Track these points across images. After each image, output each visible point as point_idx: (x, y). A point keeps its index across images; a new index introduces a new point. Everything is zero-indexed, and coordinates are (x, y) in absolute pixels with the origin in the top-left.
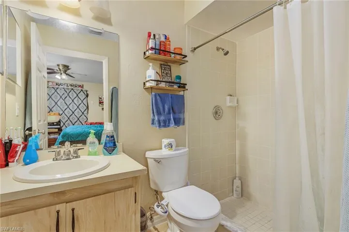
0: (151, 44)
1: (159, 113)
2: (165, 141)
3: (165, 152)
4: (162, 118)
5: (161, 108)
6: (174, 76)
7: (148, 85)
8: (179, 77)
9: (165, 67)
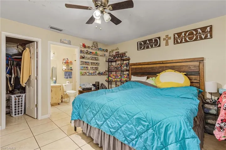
0: (64, 61)
1: (66, 76)
2: (67, 82)
3: (67, 84)
4: (66, 77)
5: (66, 74)
6: (70, 67)
7: (63, 70)
8: (71, 68)
9: (68, 65)
